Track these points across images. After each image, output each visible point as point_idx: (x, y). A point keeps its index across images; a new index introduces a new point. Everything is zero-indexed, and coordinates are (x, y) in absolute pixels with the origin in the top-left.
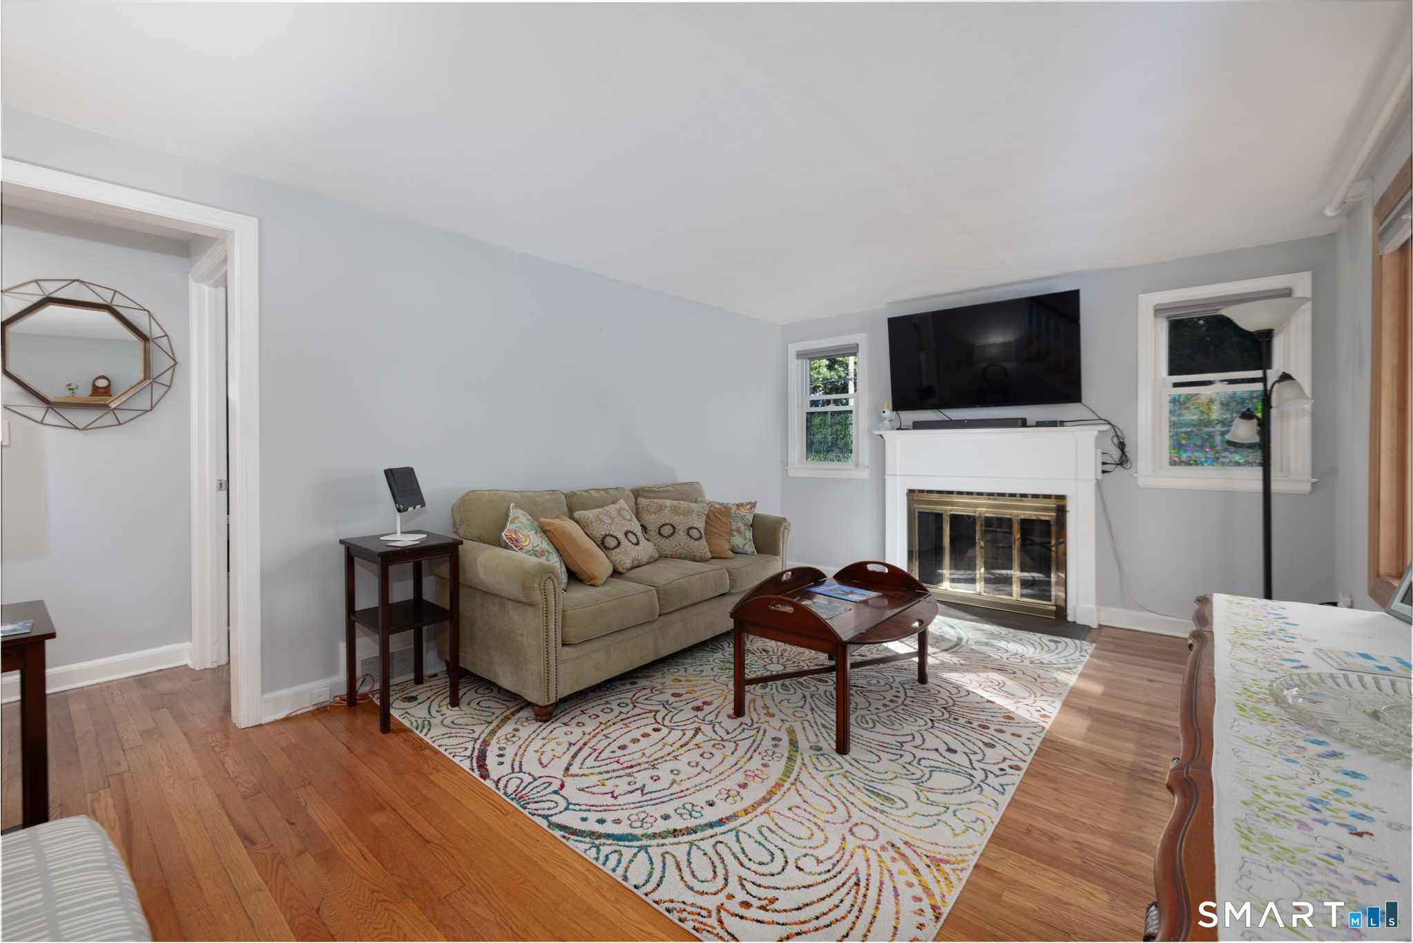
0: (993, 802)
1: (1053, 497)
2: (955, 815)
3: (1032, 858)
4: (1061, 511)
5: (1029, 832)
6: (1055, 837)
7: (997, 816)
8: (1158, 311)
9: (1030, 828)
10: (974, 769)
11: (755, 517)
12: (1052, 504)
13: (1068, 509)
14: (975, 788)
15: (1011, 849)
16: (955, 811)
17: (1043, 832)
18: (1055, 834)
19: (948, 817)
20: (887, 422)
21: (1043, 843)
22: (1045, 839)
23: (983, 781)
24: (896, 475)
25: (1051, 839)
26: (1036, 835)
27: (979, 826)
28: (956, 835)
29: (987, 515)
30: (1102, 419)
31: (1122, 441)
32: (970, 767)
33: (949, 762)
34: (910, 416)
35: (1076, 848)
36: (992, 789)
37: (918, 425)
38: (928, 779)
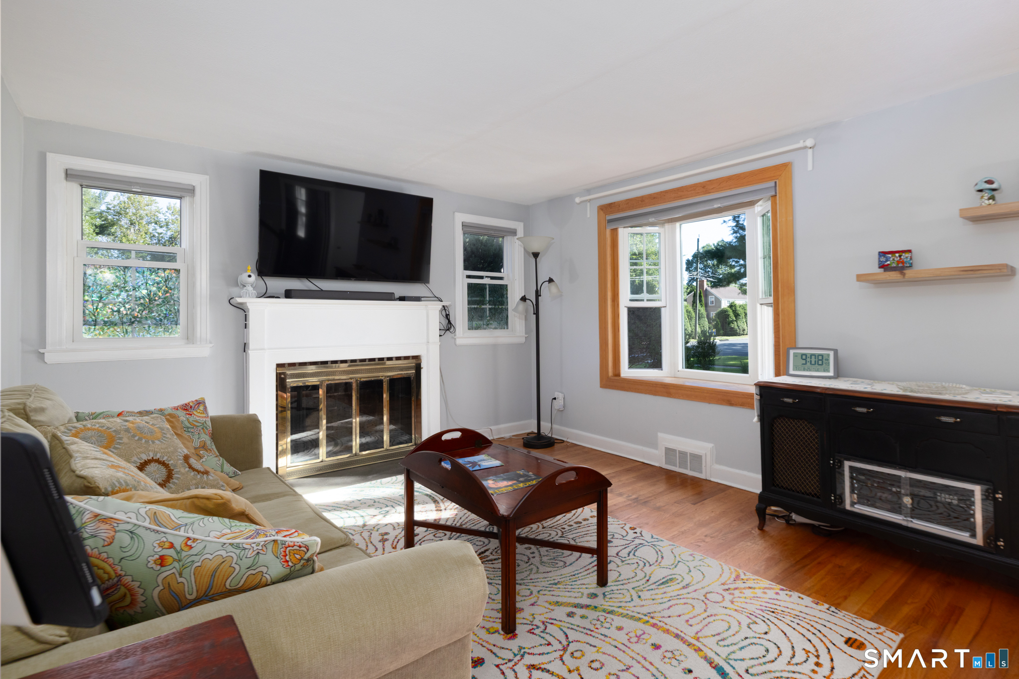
1: (411, 358)
4: (418, 368)
8: (464, 226)
11: (214, 420)
12: (412, 363)
13: (422, 366)
20: (250, 288)
24: (263, 349)
29: (362, 380)
30: (436, 297)
31: (448, 313)
34: (280, 284)
37: (289, 294)
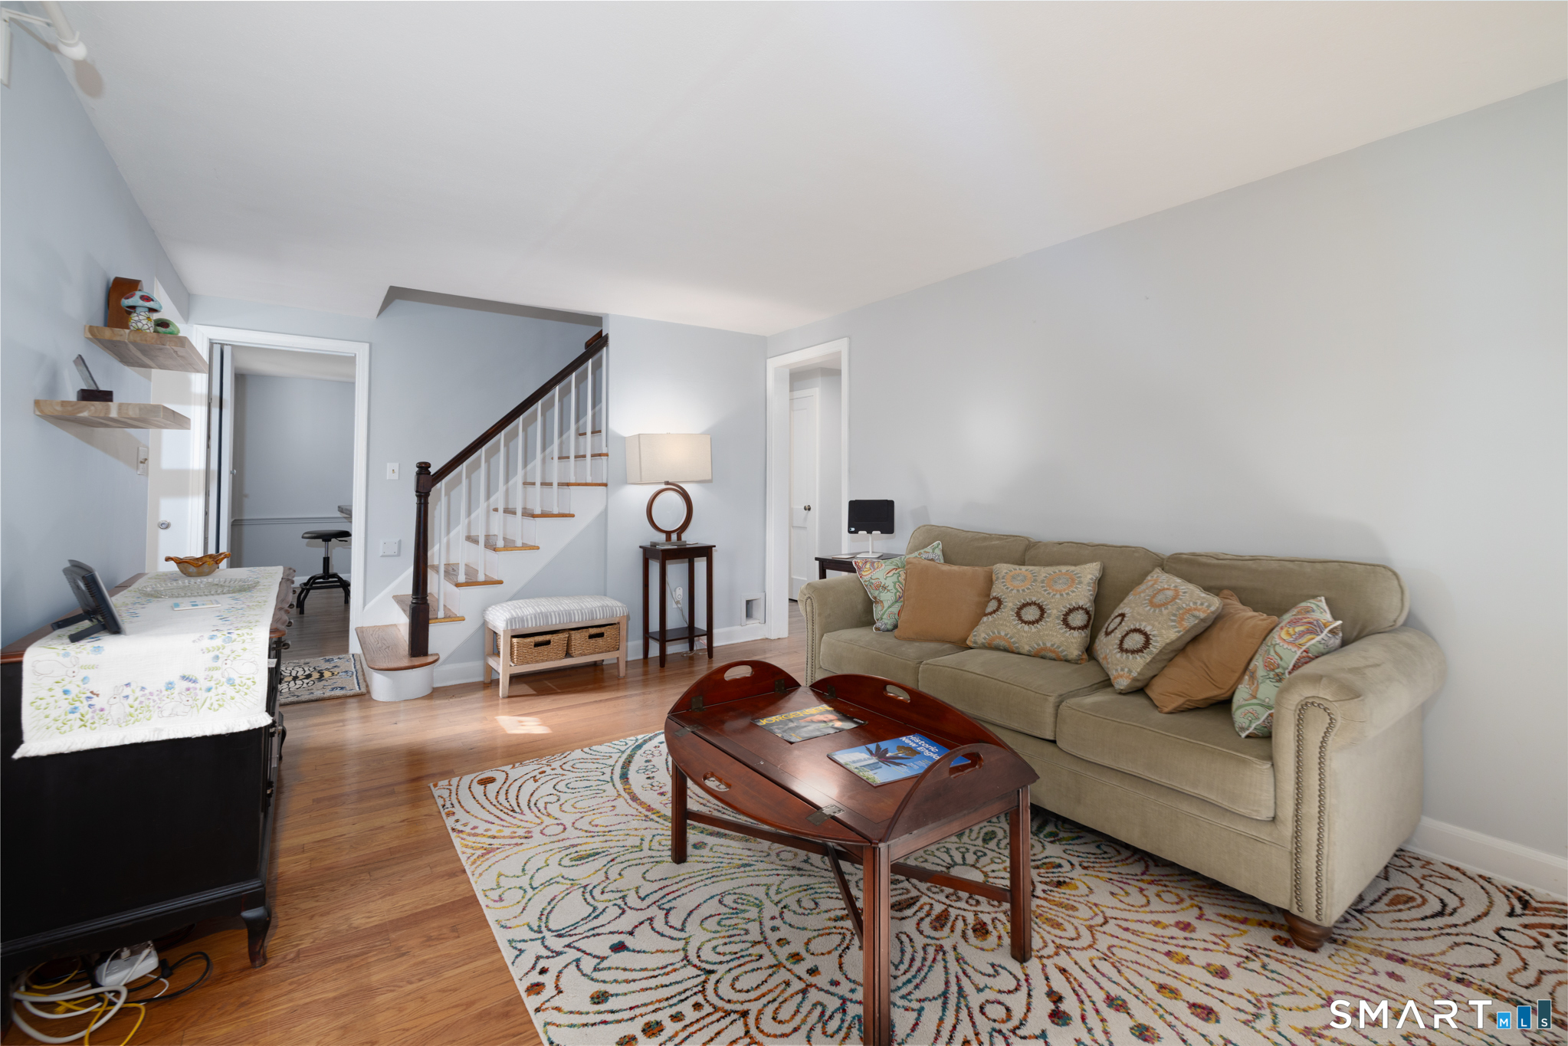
0: (508, 925)
2: (521, 888)
3: (432, 909)
5: (454, 929)
6: (428, 943)
7: (490, 916)
9: (456, 934)
10: (569, 946)
14: (539, 926)
15: (453, 902)
16: (525, 891)
17: (441, 938)
18: (430, 946)
19: (524, 881)
21: (433, 928)
22: (434, 934)
23: (543, 938)
25: (430, 939)
26: (445, 931)
27: (495, 895)
28: (500, 875)
32: (575, 944)
33: (597, 931)
35: (402, 947)
36: (526, 939)
38: (585, 899)
